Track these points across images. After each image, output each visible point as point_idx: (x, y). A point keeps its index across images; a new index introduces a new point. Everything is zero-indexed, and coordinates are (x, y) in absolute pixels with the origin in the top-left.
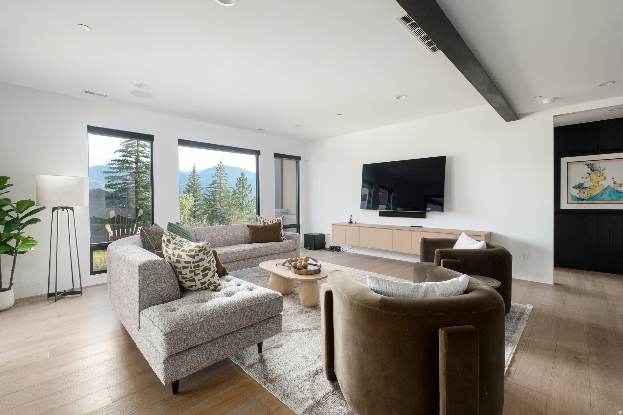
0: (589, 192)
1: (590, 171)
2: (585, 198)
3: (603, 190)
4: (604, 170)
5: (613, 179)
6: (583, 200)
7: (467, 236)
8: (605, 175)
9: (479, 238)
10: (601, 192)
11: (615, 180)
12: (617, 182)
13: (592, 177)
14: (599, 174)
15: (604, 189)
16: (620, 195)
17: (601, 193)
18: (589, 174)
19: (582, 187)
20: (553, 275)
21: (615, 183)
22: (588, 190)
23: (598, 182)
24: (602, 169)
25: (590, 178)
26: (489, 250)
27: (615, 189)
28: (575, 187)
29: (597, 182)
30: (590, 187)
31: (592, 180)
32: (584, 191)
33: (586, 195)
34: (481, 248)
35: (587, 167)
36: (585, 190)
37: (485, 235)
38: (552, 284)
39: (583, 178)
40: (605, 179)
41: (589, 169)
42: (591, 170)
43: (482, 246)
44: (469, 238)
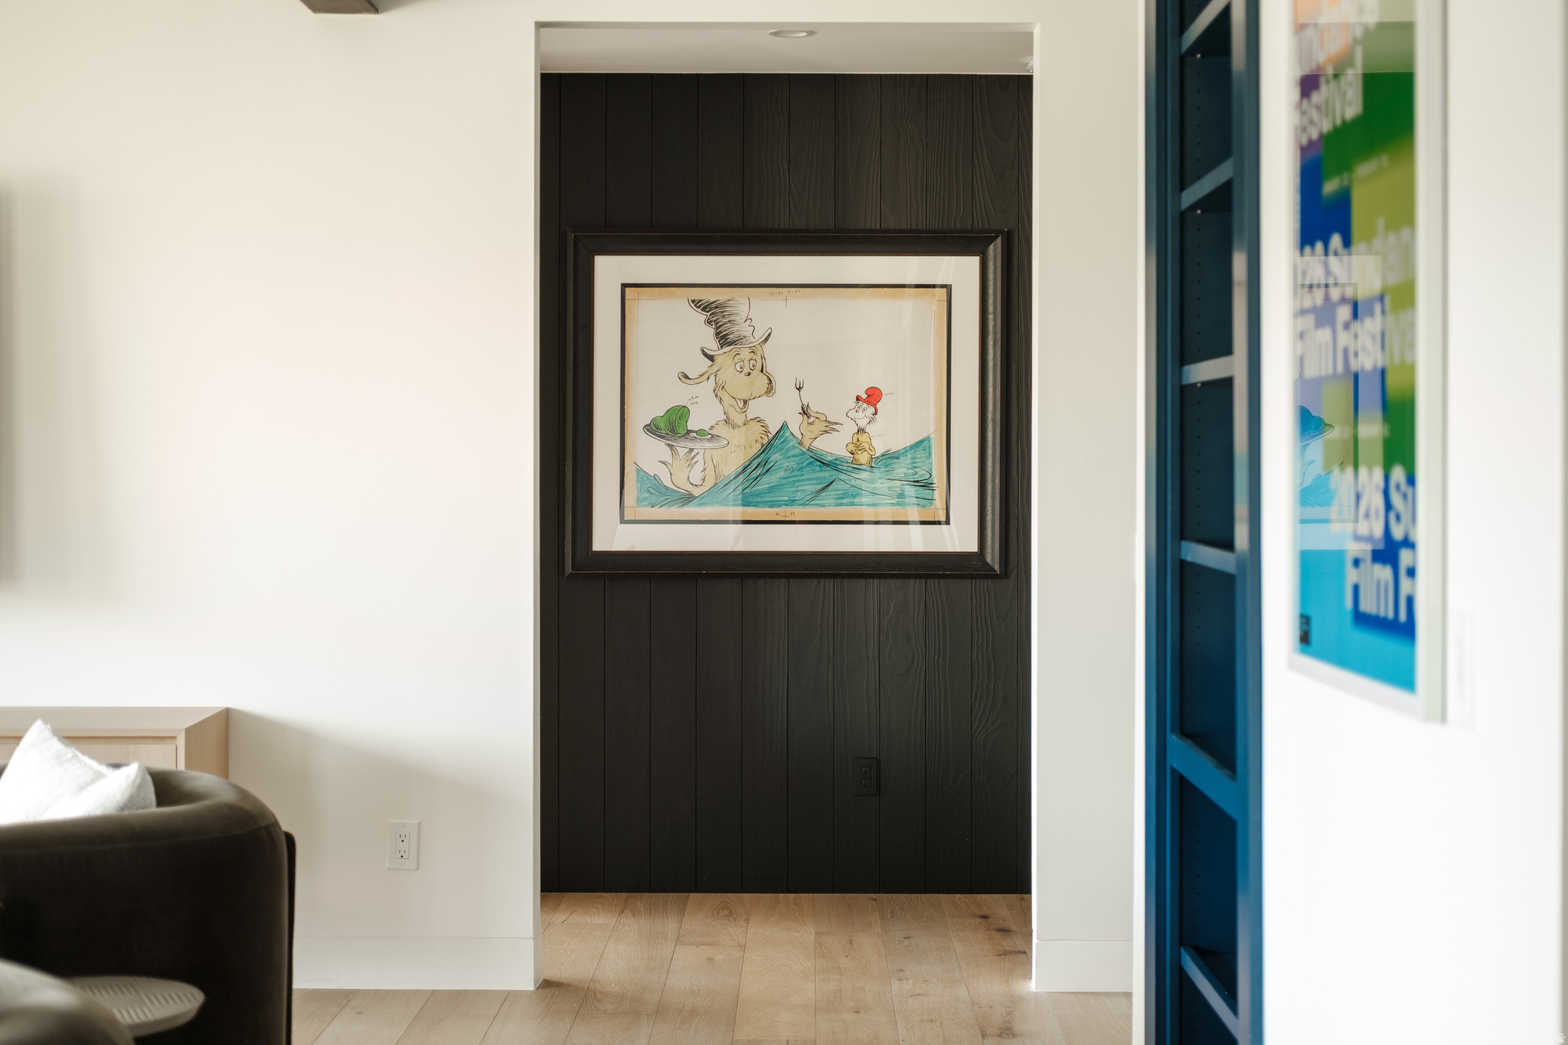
0: (708, 459)
1: (712, 345)
2: (696, 492)
3: (766, 448)
4: (766, 340)
5: (799, 389)
6: (688, 499)
7: (56, 745)
8: (769, 368)
9: (115, 750)
10: (758, 457)
11: (807, 397)
12: (814, 408)
13: (721, 377)
14: (746, 362)
15: (765, 441)
16: (823, 474)
17: (756, 463)
18: (711, 358)
19: (682, 431)
20: (531, 934)
21: (805, 412)
22: (707, 445)
23: (745, 402)
24: (759, 334)
25: (712, 378)
26: (171, 815)
27: (807, 443)
28: (652, 429)
29: (741, 404)
30: (712, 428)
31: (720, 393)
32: (691, 450)
33: (696, 476)
34: (122, 809)
35: (702, 317)
36: (697, 446)
37: (188, 731)
38: (530, 986)
39: (686, 377)
40: (770, 389)
41: (710, 331)
42: (717, 334)
43: (127, 795)
44: (69, 752)
